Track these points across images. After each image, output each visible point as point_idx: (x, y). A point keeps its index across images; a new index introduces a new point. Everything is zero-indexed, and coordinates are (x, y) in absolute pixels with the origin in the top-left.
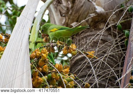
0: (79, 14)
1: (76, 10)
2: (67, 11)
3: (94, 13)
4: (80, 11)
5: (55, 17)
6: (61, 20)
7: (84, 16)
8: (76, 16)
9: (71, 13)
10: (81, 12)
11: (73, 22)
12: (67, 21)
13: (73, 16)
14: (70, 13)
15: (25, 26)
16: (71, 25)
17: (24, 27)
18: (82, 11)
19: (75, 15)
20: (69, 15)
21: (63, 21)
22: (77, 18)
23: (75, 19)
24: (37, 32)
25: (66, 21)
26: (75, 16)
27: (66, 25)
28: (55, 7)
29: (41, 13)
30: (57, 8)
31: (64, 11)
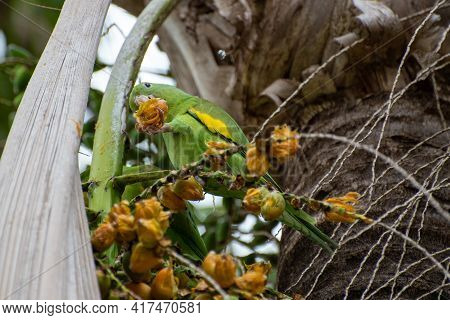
0: (288, 41)
1: (274, 30)
2: (238, 37)
3: (351, 30)
4: (291, 30)
6: (218, 83)
7: (313, 49)
8: (281, 55)
9: (258, 45)
10: (295, 34)
11: (269, 81)
12: (244, 81)
13: (266, 58)
14: (251, 46)
15: (58, 114)
16: (264, 93)
17: (53, 118)
19: (275, 50)
20: (247, 52)
21: (227, 85)
22: (286, 63)
23: (277, 67)
24: (116, 139)
25: (239, 81)
26: (273, 55)
27: (245, 97)
28: (188, 28)
29: (126, 59)
30: (194, 31)
31: (227, 40)
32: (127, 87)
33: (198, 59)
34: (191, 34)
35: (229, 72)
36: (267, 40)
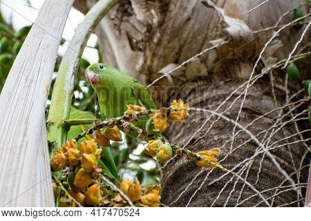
0: (179, 40)
1: (171, 32)
2: (148, 34)
3: (221, 36)
4: (182, 33)
5: (117, 54)
6: (132, 61)
7: (195, 46)
8: (174, 48)
9: (160, 40)
10: (185, 35)
11: (165, 64)
12: (149, 62)
13: (165, 48)
14: (155, 40)
15: (35, 79)
16: (161, 72)
17: (32, 82)
18: (189, 34)
19: (171, 45)
20: (152, 44)
21: (137, 63)
22: (177, 53)
23: (171, 56)
24: (67, 95)
25: (145, 62)
26: (169, 48)
27: (148, 73)
28: (115, 25)
29: (76, 43)
30: (119, 27)
31: (139, 35)
32: (76, 62)
33: (120, 44)
34: (117, 29)
35: (138, 55)
36: (166, 38)
